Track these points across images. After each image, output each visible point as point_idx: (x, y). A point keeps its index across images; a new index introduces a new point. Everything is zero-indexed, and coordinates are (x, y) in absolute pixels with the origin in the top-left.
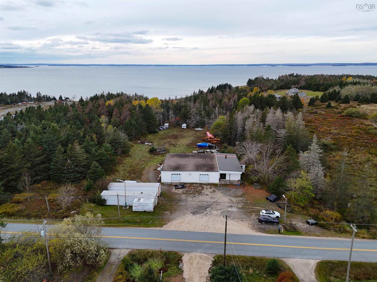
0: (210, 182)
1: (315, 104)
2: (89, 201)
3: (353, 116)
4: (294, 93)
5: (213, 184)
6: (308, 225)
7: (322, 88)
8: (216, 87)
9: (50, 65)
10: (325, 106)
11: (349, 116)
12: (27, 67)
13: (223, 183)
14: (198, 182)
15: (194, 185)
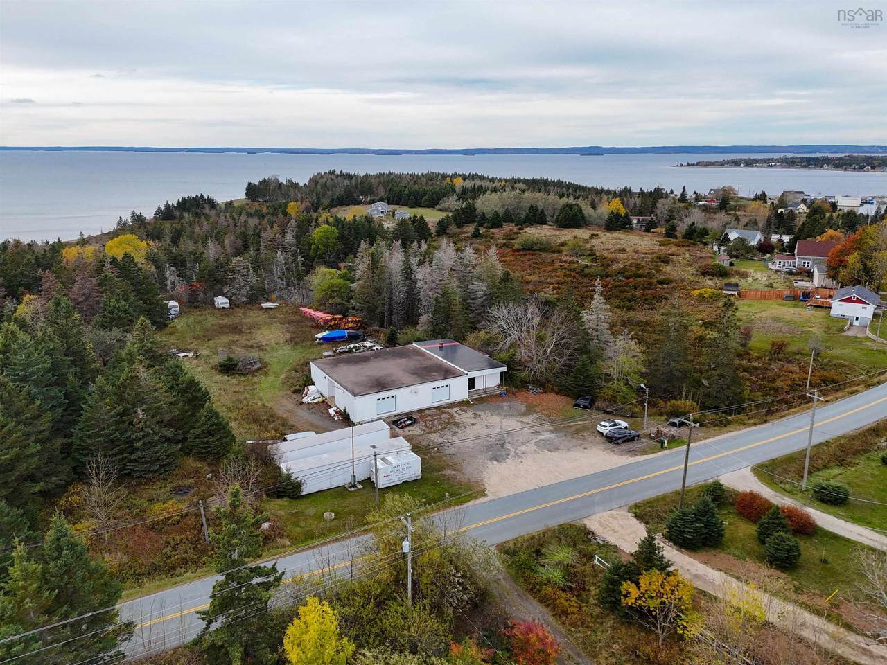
0: (452, 400)
1: (447, 231)
2: (268, 495)
3: (535, 248)
4: (382, 212)
5: (459, 402)
6: (676, 428)
7: (426, 201)
8: (175, 204)
10: (469, 235)
11: (529, 249)
13: (475, 397)
14: (430, 405)
15: (426, 412)
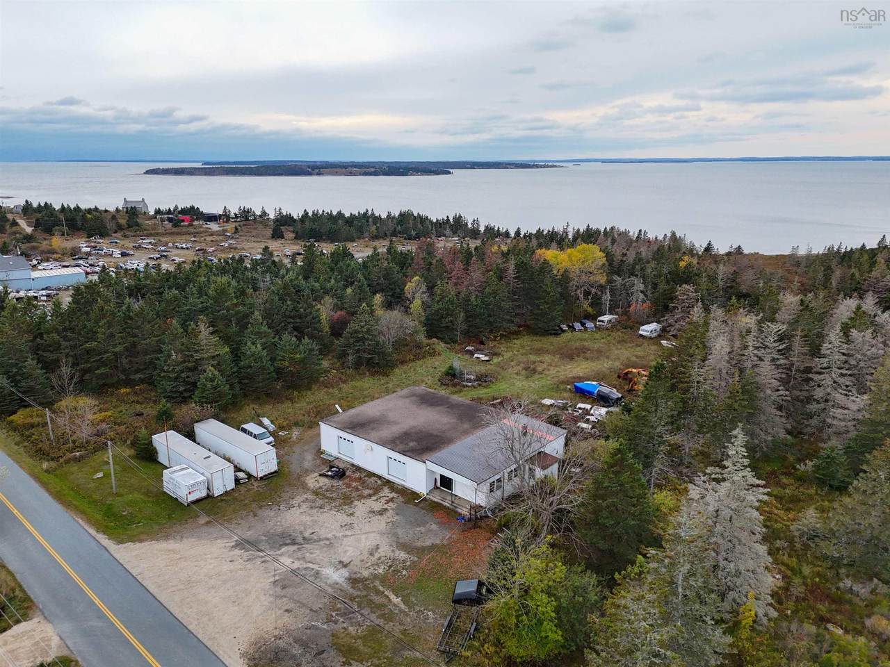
0: (409, 485)
5: (413, 493)
9: (604, 161)
12: (555, 166)
13: (436, 500)
14: (386, 475)
15: (372, 479)
